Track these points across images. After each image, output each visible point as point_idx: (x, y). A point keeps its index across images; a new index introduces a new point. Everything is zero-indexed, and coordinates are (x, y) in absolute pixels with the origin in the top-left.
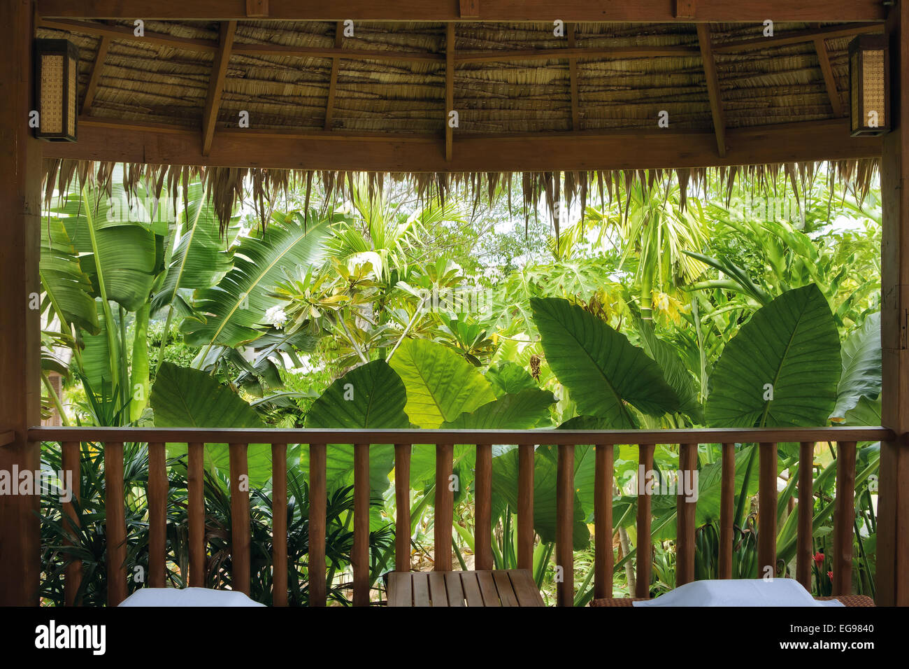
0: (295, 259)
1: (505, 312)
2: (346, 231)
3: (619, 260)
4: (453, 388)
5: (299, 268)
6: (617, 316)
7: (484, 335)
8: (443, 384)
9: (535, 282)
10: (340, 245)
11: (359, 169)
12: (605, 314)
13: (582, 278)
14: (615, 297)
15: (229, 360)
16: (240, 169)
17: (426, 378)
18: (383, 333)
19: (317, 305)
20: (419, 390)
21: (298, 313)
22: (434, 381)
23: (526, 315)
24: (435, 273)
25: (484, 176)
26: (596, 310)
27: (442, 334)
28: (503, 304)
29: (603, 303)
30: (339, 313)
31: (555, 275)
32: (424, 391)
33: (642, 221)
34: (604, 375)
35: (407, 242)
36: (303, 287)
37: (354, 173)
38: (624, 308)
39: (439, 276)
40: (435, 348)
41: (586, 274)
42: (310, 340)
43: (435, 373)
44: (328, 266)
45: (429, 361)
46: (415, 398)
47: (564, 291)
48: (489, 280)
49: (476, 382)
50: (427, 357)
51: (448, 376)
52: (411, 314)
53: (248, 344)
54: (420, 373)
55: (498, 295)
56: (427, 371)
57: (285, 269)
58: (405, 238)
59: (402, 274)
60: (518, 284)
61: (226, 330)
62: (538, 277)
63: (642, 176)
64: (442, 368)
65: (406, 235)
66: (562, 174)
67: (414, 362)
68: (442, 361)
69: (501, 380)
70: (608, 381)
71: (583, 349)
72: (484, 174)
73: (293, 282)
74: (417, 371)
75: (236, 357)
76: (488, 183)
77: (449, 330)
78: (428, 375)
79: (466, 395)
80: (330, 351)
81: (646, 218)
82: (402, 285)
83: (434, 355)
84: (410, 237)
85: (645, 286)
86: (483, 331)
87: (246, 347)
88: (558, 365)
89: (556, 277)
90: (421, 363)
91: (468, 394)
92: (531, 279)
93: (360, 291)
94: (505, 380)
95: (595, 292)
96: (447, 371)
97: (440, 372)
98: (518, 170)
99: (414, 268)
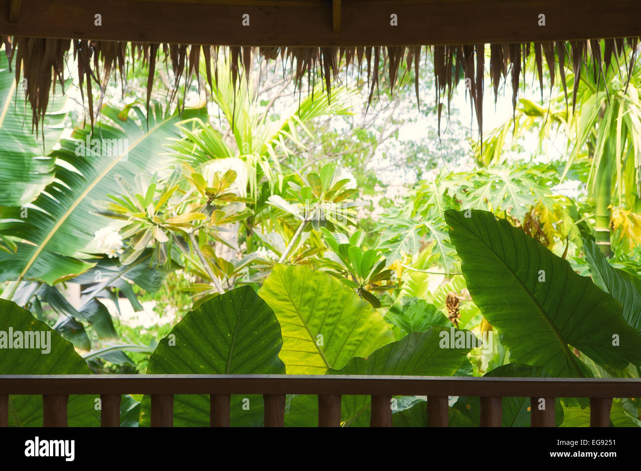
0: (133, 168)
1: (411, 233)
2: (201, 130)
3: (564, 164)
4: (341, 331)
5: (139, 178)
6: (562, 239)
7: (383, 264)
8: (327, 325)
9: (451, 194)
10: (192, 149)
11: (217, 43)
12: (545, 236)
13: (513, 188)
14: (558, 213)
15: (44, 300)
16: (59, 41)
17: (305, 319)
18: (250, 264)
19: (164, 226)
20: (296, 334)
21: (137, 237)
22: (316, 321)
23: (440, 236)
24: (320, 183)
25: (384, 52)
26: (533, 231)
27: (329, 263)
28: (408, 222)
29: (542, 222)
30: (193, 238)
31: (478, 185)
32: (303, 334)
33: (596, 112)
34: (543, 311)
35: (281, 144)
36: (145, 203)
37: (212, 48)
38: (572, 229)
39: (324, 188)
40: (316, 278)
41: (518, 182)
42: (154, 275)
43: (318, 310)
44: (178, 175)
45: (309, 295)
46: (291, 344)
47: (489, 204)
48: (392, 202)
49: (371, 323)
50: (306, 289)
51: (335, 315)
52: (288, 241)
53: (71, 280)
54: (298, 311)
55: (402, 212)
56: (306, 308)
57: (120, 179)
58: (278, 139)
59: (276, 188)
60: (429, 197)
61: (40, 260)
62: (456, 188)
63: (596, 48)
64: (326, 304)
65: (281, 137)
66: (487, 47)
67: (289, 295)
68: (325, 295)
69: (406, 322)
70: (550, 320)
71: (515, 278)
72: (384, 49)
73: (132, 195)
74: (293, 308)
75: (55, 298)
76: (388, 61)
77: (338, 257)
78: (307, 314)
79: (357, 340)
80: (181, 294)
81: (601, 109)
82: (275, 200)
83: (315, 286)
84: (285, 138)
85: (600, 201)
86: (382, 259)
87: (68, 284)
88: (484, 298)
89: (479, 186)
90: (299, 297)
91: (361, 338)
92: (447, 191)
93: (220, 208)
94: (412, 323)
95: (532, 208)
96: (332, 309)
97: (323, 309)
98: (428, 43)
99: (292, 179)
